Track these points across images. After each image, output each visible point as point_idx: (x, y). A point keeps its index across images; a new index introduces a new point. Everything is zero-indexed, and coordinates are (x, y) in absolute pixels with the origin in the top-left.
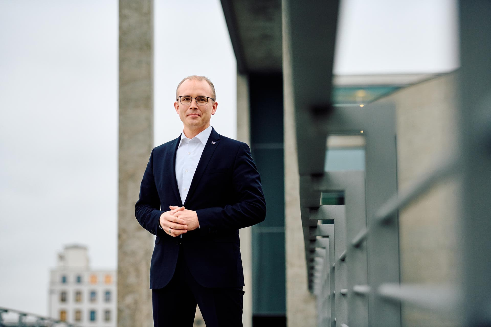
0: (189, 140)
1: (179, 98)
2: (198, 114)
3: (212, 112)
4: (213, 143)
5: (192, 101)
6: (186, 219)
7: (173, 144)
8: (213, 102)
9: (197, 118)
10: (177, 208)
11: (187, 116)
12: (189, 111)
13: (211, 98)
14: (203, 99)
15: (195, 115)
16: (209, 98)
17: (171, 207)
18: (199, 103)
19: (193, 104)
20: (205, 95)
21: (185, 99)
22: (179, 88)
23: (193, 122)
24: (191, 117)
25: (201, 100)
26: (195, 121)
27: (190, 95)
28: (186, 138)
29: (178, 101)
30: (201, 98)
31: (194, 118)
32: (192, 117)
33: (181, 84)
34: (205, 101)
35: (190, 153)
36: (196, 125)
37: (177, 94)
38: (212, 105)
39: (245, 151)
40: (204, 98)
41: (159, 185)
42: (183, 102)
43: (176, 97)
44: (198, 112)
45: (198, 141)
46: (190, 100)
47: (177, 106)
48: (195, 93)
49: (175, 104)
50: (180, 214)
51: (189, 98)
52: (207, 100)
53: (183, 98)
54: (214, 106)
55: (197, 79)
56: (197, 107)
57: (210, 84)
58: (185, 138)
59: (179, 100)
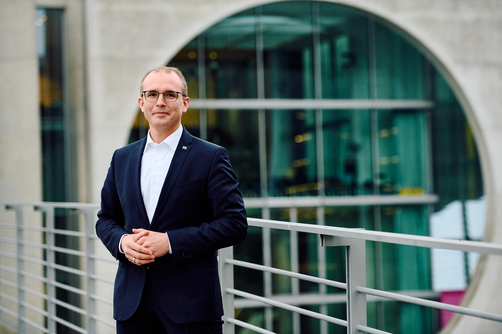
0: (156, 144)
1: (144, 93)
2: (167, 112)
3: (183, 109)
4: (185, 148)
5: (159, 97)
6: (153, 244)
7: (138, 148)
8: (184, 98)
9: (165, 117)
10: (142, 231)
11: (154, 114)
12: (156, 109)
13: (182, 93)
14: (172, 95)
15: (162, 113)
16: (179, 93)
17: (134, 230)
18: (168, 100)
19: (160, 100)
20: (175, 90)
21: (151, 94)
22: (143, 81)
23: (161, 122)
24: (157, 115)
25: (170, 96)
26: (163, 121)
27: (156, 90)
28: (153, 142)
29: (142, 96)
30: (169, 93)
31: (161, 117)
32: (159, 116)
33: (146, 76)
34: (174, 96)
35: (157, 161)
36: (164, 125)
37: (142, 88)
38: (182, 101)
39: (222, 157)
40: (172, 93)
41: (122, 197)
42: (147, 98)
43: (141, 92)
44: (167, 109)
45: (167, 146)
46: (156, 95)
47: (141, 102)
48: (162, 88)
49: (140, 99)
50: (145, 240)
51: (156, 93)
52: (176, 95)
53: (148, 93)
54: (185, 102)
55: (165, 70)
56: (164, 104)
57: (180, 77)
58: (151, 142)
59: (144, 96)
